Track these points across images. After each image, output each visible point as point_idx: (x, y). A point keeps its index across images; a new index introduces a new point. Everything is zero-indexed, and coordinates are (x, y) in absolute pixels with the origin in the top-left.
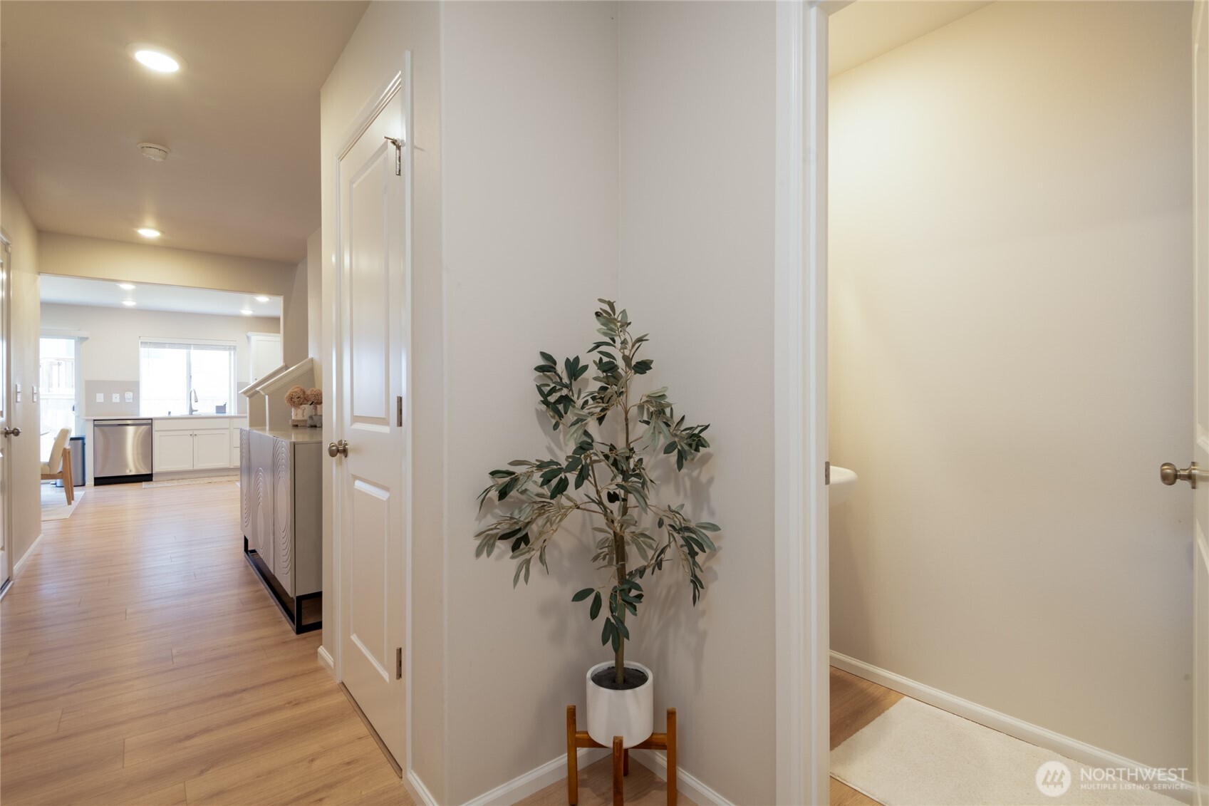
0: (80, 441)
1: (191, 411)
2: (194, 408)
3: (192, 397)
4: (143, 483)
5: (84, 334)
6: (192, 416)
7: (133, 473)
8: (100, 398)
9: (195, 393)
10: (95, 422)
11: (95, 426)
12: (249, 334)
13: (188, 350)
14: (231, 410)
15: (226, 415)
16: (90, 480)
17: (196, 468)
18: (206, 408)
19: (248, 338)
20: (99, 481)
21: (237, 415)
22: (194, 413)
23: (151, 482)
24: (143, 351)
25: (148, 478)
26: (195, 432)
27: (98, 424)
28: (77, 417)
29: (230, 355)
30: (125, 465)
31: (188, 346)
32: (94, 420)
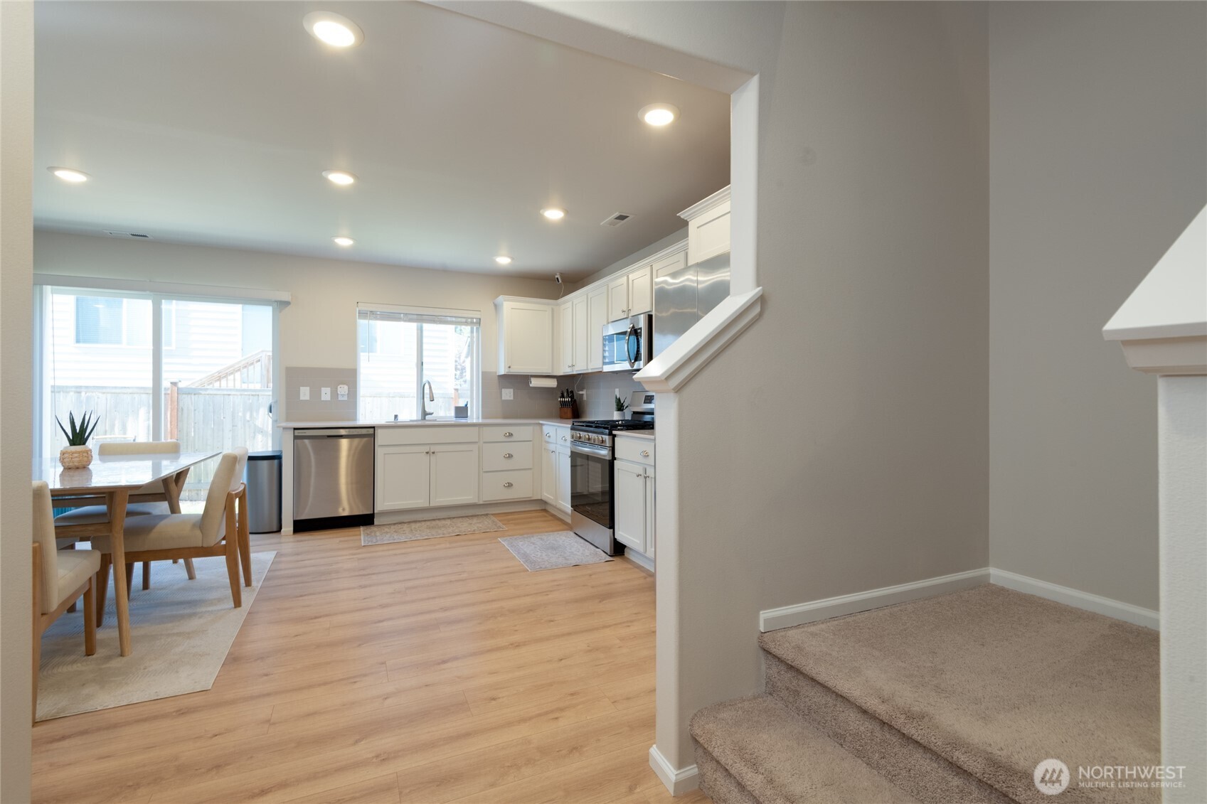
0: (276, 462)
1: (425, 414)
2: (427, 410)
3: (424, 392)
4: (362, 528)
5: (285, 296)
6: (425, 422)
7: (346, 513)
8: (305, 394)
9: (430, 388)
10: (296, 431)
11: (296, 438)
12: (501, 298)
13: (419, 324)
14: (474, 416)
15: (469, 421)
16: (288, 527)
17: (432, 504)
18: (443, 411)
19: (497, 307)
20: (302, 526)
21: (480, 421)
22: (427, 417)
23: (372, 529)
24: (362, 323)
25: (366, 520)
26: (433, 449)
27: (300, 434)
28: (275, 421)
29: (472, 332)
30: (336, 500)
31: (420, 319)
32: (295, 429)
